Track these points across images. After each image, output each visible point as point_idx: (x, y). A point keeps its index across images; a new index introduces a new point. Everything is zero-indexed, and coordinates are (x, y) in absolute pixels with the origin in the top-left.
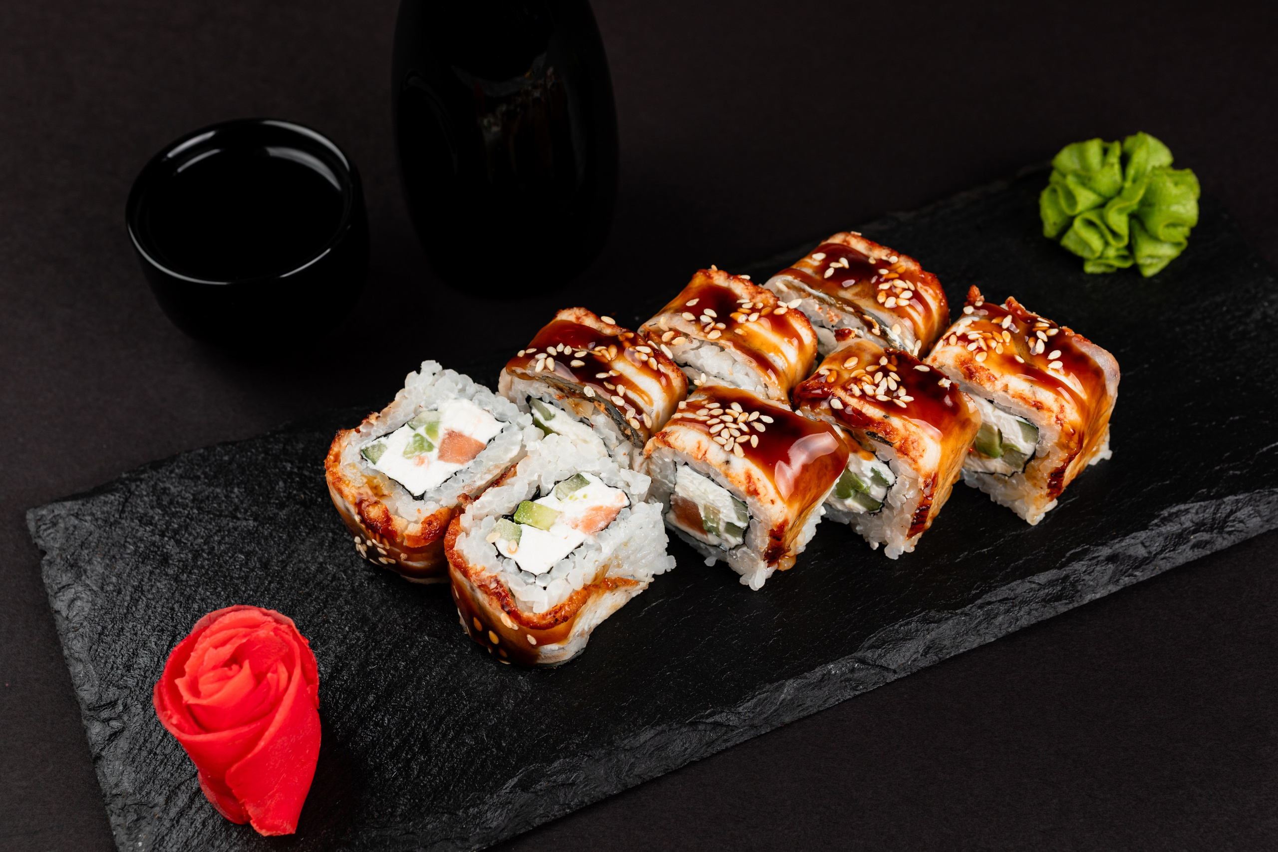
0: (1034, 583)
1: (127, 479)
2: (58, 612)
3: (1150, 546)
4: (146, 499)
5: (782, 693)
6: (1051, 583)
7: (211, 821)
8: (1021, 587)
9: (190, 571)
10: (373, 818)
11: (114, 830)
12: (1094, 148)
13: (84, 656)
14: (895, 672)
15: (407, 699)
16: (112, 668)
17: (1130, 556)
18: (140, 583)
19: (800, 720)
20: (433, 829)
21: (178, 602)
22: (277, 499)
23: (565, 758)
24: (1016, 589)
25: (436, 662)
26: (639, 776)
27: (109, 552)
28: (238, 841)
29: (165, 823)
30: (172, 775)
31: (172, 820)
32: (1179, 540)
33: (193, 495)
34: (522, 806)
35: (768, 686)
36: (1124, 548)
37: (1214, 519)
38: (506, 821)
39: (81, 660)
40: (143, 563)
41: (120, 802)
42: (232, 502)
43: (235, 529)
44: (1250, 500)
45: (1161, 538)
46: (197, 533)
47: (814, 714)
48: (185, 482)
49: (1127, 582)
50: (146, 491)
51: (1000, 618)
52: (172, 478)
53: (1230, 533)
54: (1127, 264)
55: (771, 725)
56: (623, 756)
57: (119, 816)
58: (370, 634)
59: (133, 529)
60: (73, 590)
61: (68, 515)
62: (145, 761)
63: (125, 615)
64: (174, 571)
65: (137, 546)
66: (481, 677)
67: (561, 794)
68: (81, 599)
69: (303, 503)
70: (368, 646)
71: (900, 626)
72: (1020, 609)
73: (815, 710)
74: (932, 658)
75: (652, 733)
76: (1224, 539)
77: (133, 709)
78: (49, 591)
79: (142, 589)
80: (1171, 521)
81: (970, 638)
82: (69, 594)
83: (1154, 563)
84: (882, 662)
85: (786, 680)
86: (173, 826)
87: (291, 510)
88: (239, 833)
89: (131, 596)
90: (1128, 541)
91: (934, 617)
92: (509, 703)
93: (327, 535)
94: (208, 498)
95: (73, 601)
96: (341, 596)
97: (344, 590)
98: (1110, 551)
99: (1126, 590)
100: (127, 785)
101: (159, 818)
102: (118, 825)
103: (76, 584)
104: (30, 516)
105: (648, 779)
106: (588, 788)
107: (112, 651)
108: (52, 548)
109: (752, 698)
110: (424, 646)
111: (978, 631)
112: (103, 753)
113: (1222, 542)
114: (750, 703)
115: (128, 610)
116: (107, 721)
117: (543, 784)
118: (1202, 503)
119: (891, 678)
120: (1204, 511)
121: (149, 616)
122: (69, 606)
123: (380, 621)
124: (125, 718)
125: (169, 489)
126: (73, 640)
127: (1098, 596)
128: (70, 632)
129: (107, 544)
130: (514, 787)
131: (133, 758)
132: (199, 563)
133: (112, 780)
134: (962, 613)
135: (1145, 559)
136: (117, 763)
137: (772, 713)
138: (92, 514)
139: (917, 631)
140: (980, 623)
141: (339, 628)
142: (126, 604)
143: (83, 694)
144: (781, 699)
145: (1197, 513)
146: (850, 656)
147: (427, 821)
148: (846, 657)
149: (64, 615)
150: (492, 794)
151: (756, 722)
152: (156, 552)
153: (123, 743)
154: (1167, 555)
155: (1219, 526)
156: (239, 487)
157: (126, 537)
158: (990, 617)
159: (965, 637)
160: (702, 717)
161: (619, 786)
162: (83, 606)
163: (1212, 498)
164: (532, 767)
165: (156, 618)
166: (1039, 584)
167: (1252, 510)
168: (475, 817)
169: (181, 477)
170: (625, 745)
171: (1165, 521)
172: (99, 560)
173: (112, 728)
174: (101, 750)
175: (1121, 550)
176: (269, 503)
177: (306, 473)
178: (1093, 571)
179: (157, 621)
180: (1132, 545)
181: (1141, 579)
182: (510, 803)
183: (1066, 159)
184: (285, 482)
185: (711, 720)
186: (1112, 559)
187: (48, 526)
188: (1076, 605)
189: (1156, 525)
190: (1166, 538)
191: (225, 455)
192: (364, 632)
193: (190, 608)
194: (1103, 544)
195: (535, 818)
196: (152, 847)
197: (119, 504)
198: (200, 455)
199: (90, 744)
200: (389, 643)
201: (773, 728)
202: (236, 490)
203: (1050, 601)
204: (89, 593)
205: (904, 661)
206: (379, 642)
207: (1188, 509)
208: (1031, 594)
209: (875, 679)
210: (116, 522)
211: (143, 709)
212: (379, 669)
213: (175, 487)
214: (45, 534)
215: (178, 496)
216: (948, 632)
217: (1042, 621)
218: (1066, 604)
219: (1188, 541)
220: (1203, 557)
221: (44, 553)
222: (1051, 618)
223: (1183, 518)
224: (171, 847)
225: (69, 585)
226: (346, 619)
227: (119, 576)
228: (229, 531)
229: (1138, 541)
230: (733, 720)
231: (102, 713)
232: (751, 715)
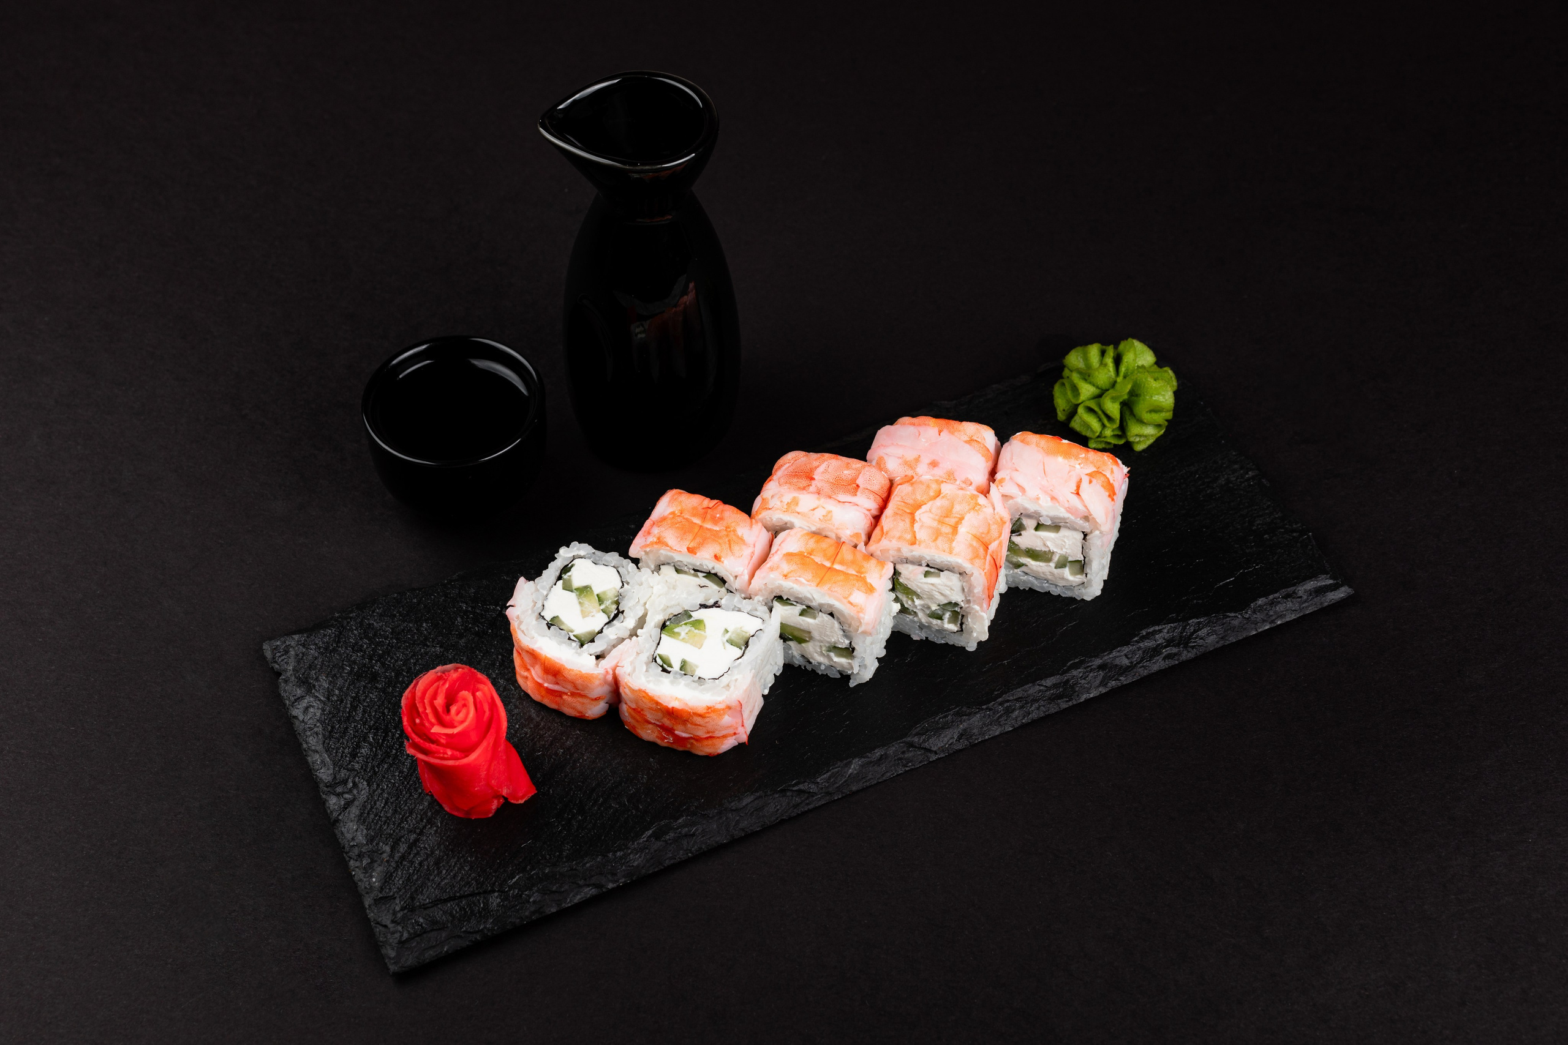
0: (1042, 686)
1: (338, 617)
2: (296, 717)
3: (1132, 657)
4: (355, 632)
5: (850, 768)
6: (1055, 686)
7: (426, 863)
8: (1033, 690)
9: (394, 685)
10: (546, 859)
11: (353, 871)
12: (1094, 350)
13: (320, 748)
14: (936, 753)
15: (566, 776)
16: (342, 756)
17: (1116, 665)
18: (357, 694)
19: (863, 790)
20: (590, 866)
21: (386, 708)
22: (456, 631)
23: (687, 816)
24: (1028, 691)
25: (586, 749)
26: (743, 830)
27: (331, 672)
28: (447, 876)
29: (392, 864)
30: (394, 831)
31: (396, 862)
32: (1154, 653)
33: (391, 628)
34: (655, 851)
35: (839, 763)
36: (1111, 659)
37: (1181, 637)
38: (644, 861)
39: (317, 752)
40: (357, 680)
41: (356, 851)
42: (422, 633)
43: (426, 653)
44: (1208, 623)
45: (1140, 652)
46: (397, 657)
47: (875, 784)
48: (384, 619)
49: (1114, 685)
50: (355, 626)
51: (1016, 713)
52: (374, 616)
53: (1193, 647)
54: (1121, 442)
55: (842, 793)
56: (730, 815)
57: (357, 861)
58: (535, 730)
59: (348, 655)
60: (306, 701)
61: (297, 645)
62: (373, 822)
63: (347, 717)
64: (382, 685)
65: (352, 668)
66: (621, 759)
67: (685, 842)
68: (313, 707)
69: (477, 634)
70: (533, 739)
71: (940, 718)
72: (1031, 706)
73: (875, 782)
74: (964, 743)
75: (752, 798)
76: (1188, 652)
77: (360, 786)
78: (287, 702)
79: (358, 698)
80: (1148, 639)
81: (993, 727)
82: (304, 703)
83: (1135, 670)
84: (926, 745)
85: (853, 759)
86: (398, 866)
87: (468, 639)
88: (447, 871)
89: (351, 704)
90: (1114, 654)
91: (966, 711)
92: (643, 777)
93: (497, 657)
94: (403, 630)
95: (307, 709)
96: (511, 702)
97: (514, 698)
98: (1101, 661)
99: (1113, 691)
100: (361, 838)
101: (387, 860)
102: (357, 867)
103: (308, 696)
104: (266, 646)
105: (750, 832)
106: (704, 838)
107: (341, 744)
108: (286, 671)
109: (827, 772)
110: (577, 738)
111: (1000, 722)
112: (340, 818)
113: (1186, 655)
114: (825, 775)
115: (349, 714)
116: (338, 795)
117: (672, 835)
118: (1172, 625)
119: (933, 758)
120: (1174, 631)
121: (366, 718)
122: (304, 712)
123: (542, 720)
124: (355, 792)
125: (373, 624)
126: (309, 736)
127: (1092, 696)
128: (306, 731)
129: (329, 666)
130: (650, 837)
131: (364, 819)
132: (401, 679)
133: (349, 836)
134: (987, 709)
135: (1128, 667)
136: (351, 824)
137: (842, 783)
138: (316, 644)
139: (953, 722)
140: (1000, 717)
141: (512, 726)
142: (348, 710)
143: (320, 775)
144: (849, 773)
145: (1168, 632)
146: (901, 741)
147: (586, 861)
148: (899, 741)
149: (301, 718)
150: (633, 842)
151: (830, 790)
152: (367, 671)
153: (354, 811)
154: (1145, 664)
155: (1184, 641)
156: (426, 623)
157: (343, 661)
158: (1008, 711)
159: (989, 726)
160: (790, 786)
161: (728, 837)
162: (316, 712)
163: (1179, 621)
164: (663, 823)
165: (371, 720)
166: (1046, 687)
167: (1210, 629)
168: (621, 858)
169: (381, 615)
170: (732, 807)
171: (1143, 639)
172: (324, 678)
173: (345, 799)
174: (338, 815)
175: (1109, 661)
176: (451, 634)
177: (478, 611)
178: (1087, 677)
179: (372, 722)
180: (1118, 657)
181: (1125, 683)
182: (647, 848)
183: (1074, 359)
184: (462, 618)
185: (795, 788)
186: (1101, 667)
187: (282, 653)
188: (1075, 703)
189: (1136, 641)
190: (1144, 652)
191: (414, 599)
192: (531, 728)
193: (397, 712)
194: (1096, 656)
195: (665, 860)
196: (384, 881)
197: (335, 636)
198: (394, 598)
199: (329, 811)
200: (550, 736)
201: (844, 795)
202: (424, 625)
203: (1054, 699)
204: (318, 702)
205: (942, 745)
206: (542, 736)
207: (1161, 629)
208: (1040, 694)
209: (921, 758)
210: (334, 650)
211: (368, 785)
212: (543, 755)
213: (377, 623)
214: (280, 660)
215: (380, 629)
216: (976, 723)
217: (1049, 715)
218: (1067, 701)
219: (1160, 654)
220: (1172, 666)
221: (279, 674)
222: (1055, 713)
223: (1157, 636)
224: (398, 881)
225: (303, 697)
226: (516, 719)
227: (340, 689)
228: (421, 655)
229: (1122, 654)
230: (813, 788)
231: (337, 789)
232: (827, 785)
